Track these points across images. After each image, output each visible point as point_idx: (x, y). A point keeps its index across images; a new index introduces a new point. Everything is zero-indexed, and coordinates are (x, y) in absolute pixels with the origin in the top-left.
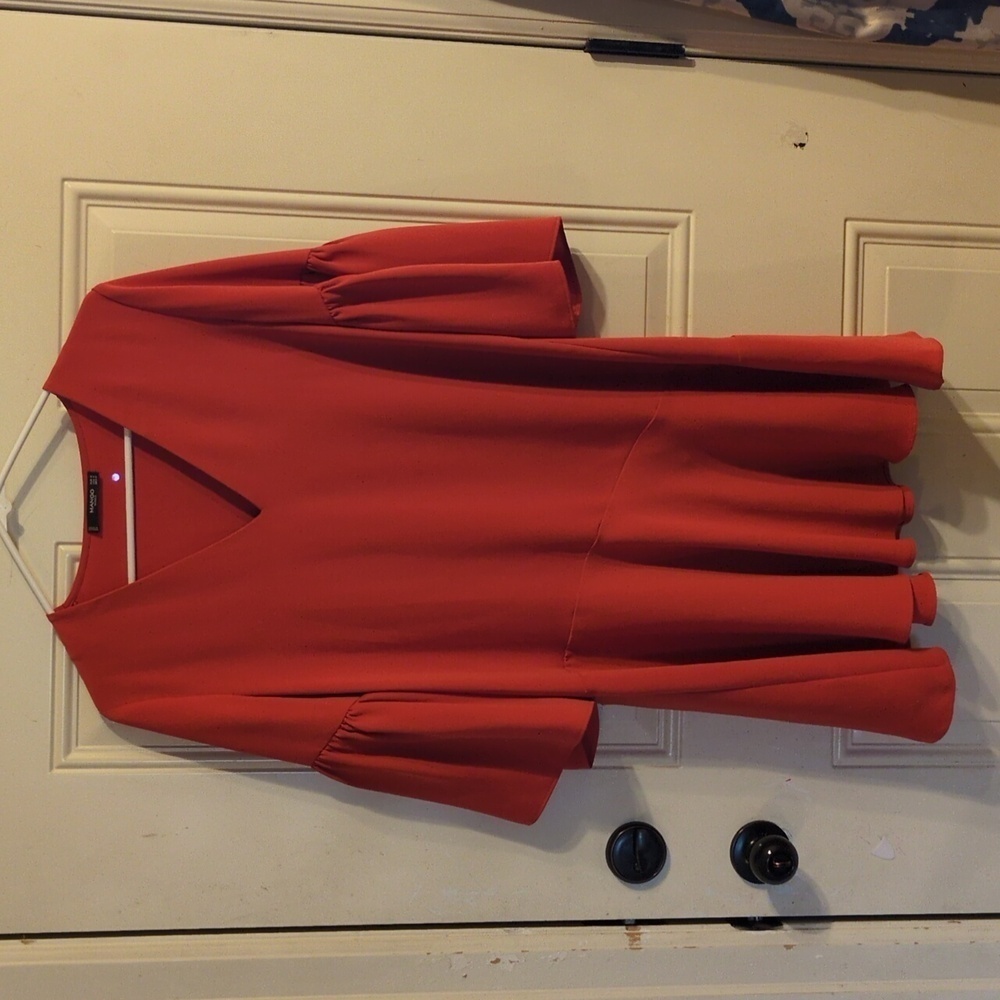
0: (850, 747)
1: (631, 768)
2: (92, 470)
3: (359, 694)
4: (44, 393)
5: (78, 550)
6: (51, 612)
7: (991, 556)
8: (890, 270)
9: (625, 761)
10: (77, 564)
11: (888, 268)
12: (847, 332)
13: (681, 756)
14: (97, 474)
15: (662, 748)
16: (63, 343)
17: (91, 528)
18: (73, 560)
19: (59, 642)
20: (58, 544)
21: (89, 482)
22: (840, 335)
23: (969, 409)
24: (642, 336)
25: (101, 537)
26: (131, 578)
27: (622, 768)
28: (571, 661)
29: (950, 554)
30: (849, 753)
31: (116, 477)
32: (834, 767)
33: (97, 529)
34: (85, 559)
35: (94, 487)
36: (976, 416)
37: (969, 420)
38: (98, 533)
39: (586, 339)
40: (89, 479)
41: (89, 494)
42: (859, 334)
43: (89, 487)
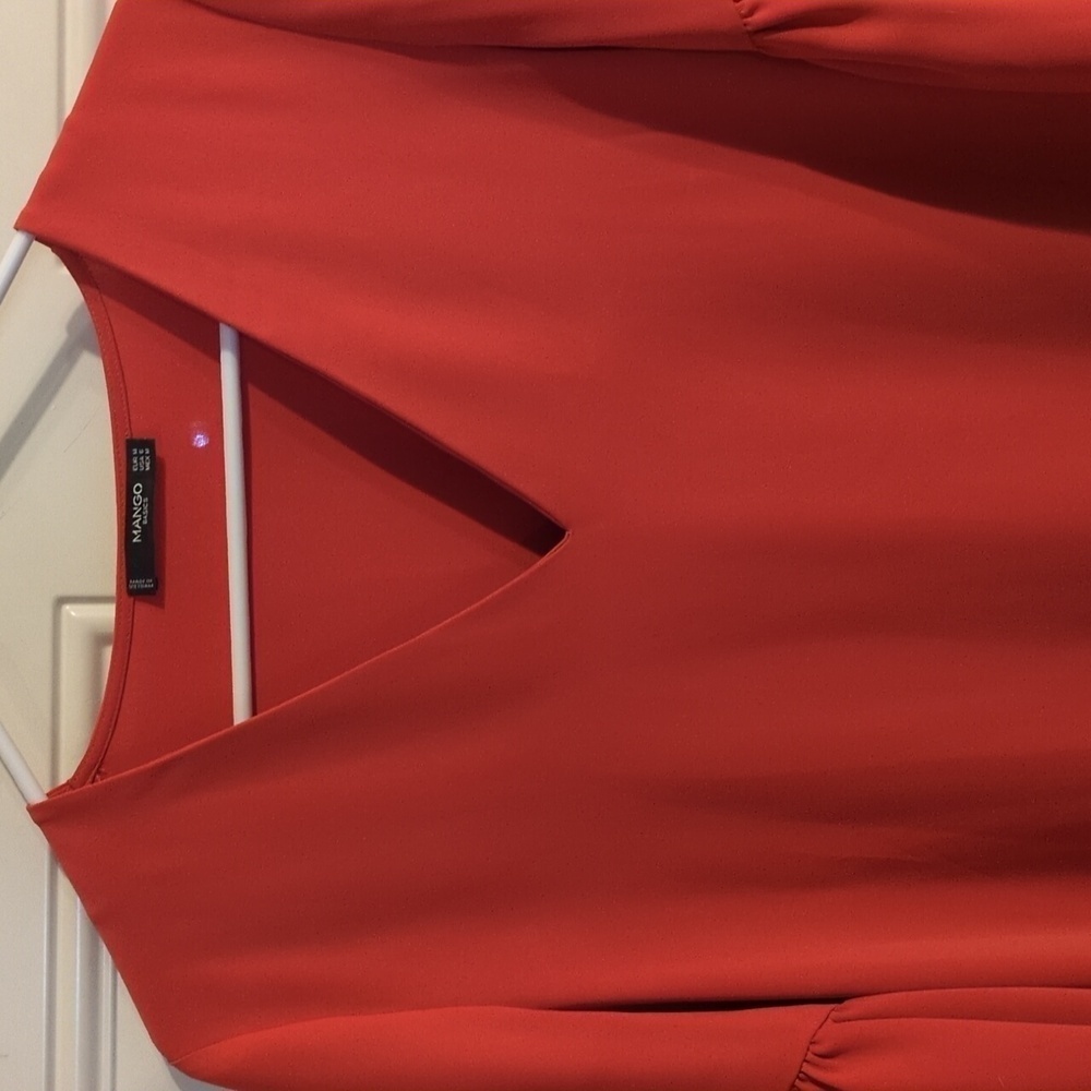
2: (136, 436)
3: (838, 999)
4: (19, 239)
5: (107, 614)
6: (38, 797)
10: (108, 652)
14: (150, 444)
16: (68, 110)
17: (137, 583)
18: (99, 640)
19: (64, 885)
20: (62, 601)
21: (130, 464)
25: (160, 604)
26: (241, 713)
31: (201, 441)
33: (149, 584)
34: (125, 637)
35: (140, 476)
38: (153, 595)
40: (130, 456)
41: (130, 495)
43: (128, 478)
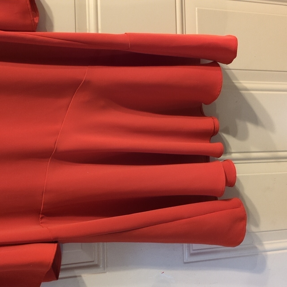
0: (192, 252)
1: (80, 276)
7: (250, 151)
8: (198, 9)
9: (77, 272)
11: (196, 9)
12: (179, 32)
13: (107, 266)
15: (97, 263)
22: (176, 34)
23: (237, 79)
24: (75, 32)
27: (76, 277)
28: (43, 220)
29: (233, 151)
30: (192, 255)
32: (185, 263)
36: (240, 83)
37: (237, 85)
39: (43, 33)
42: (184, 34)
